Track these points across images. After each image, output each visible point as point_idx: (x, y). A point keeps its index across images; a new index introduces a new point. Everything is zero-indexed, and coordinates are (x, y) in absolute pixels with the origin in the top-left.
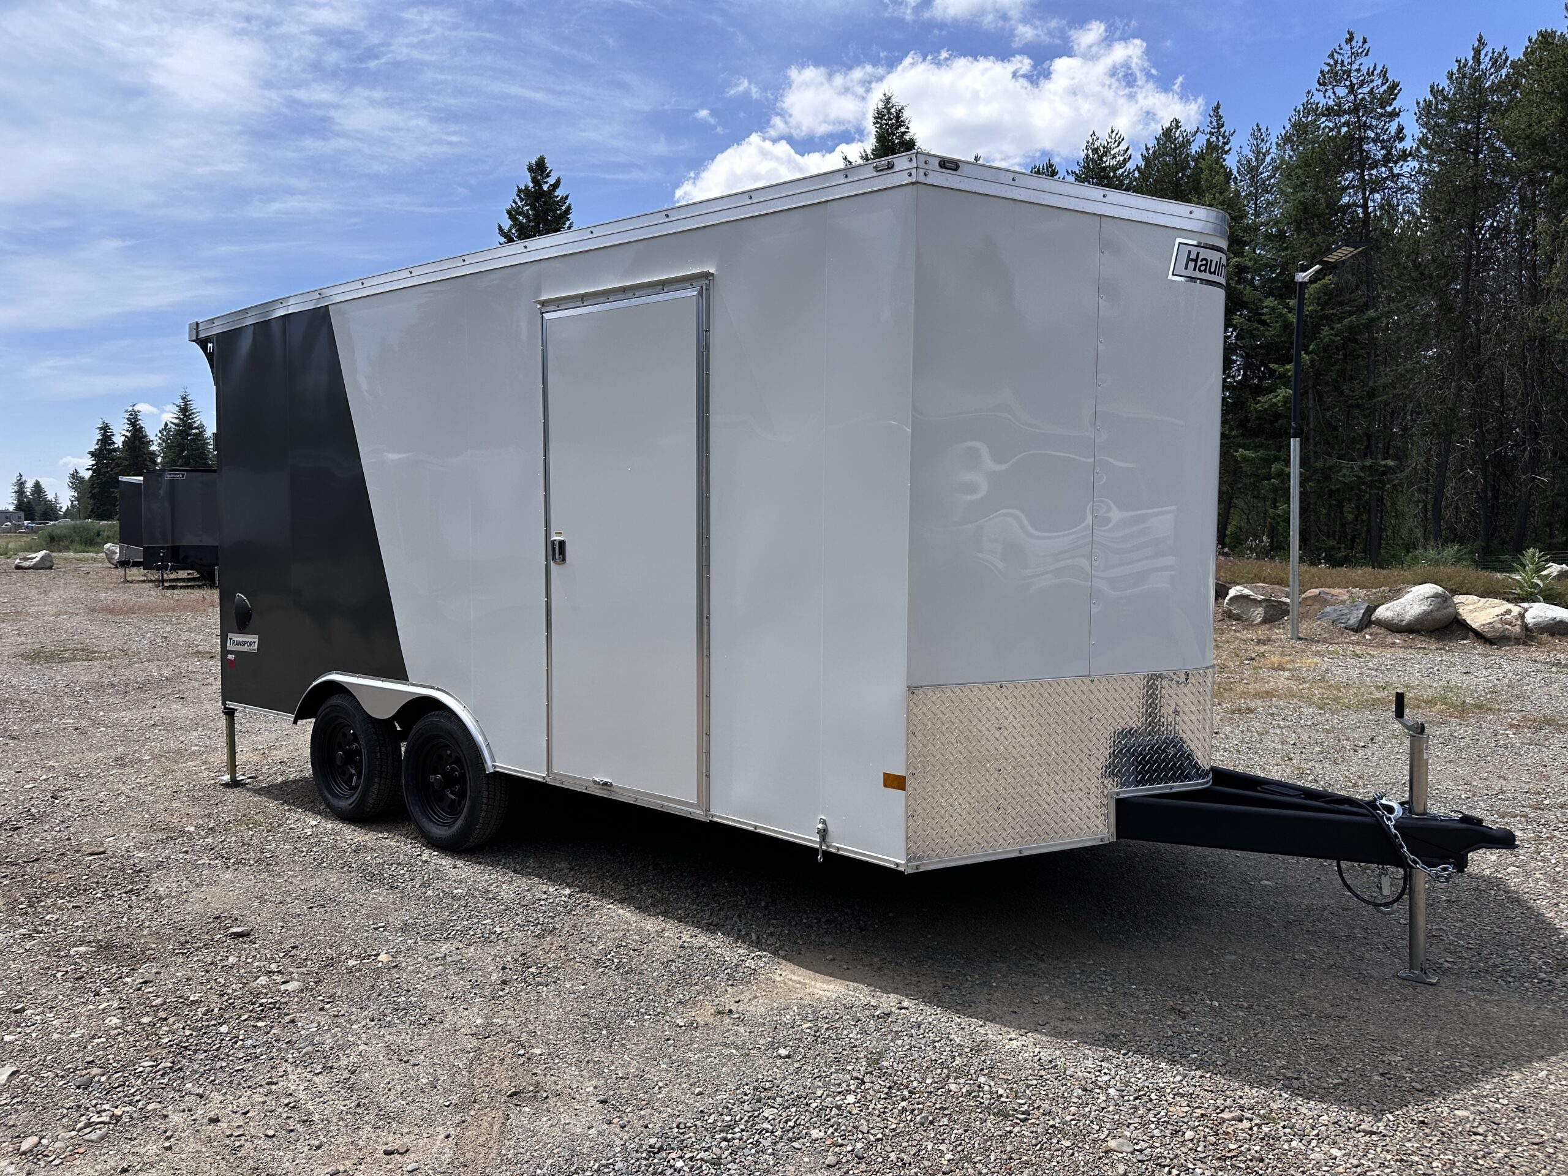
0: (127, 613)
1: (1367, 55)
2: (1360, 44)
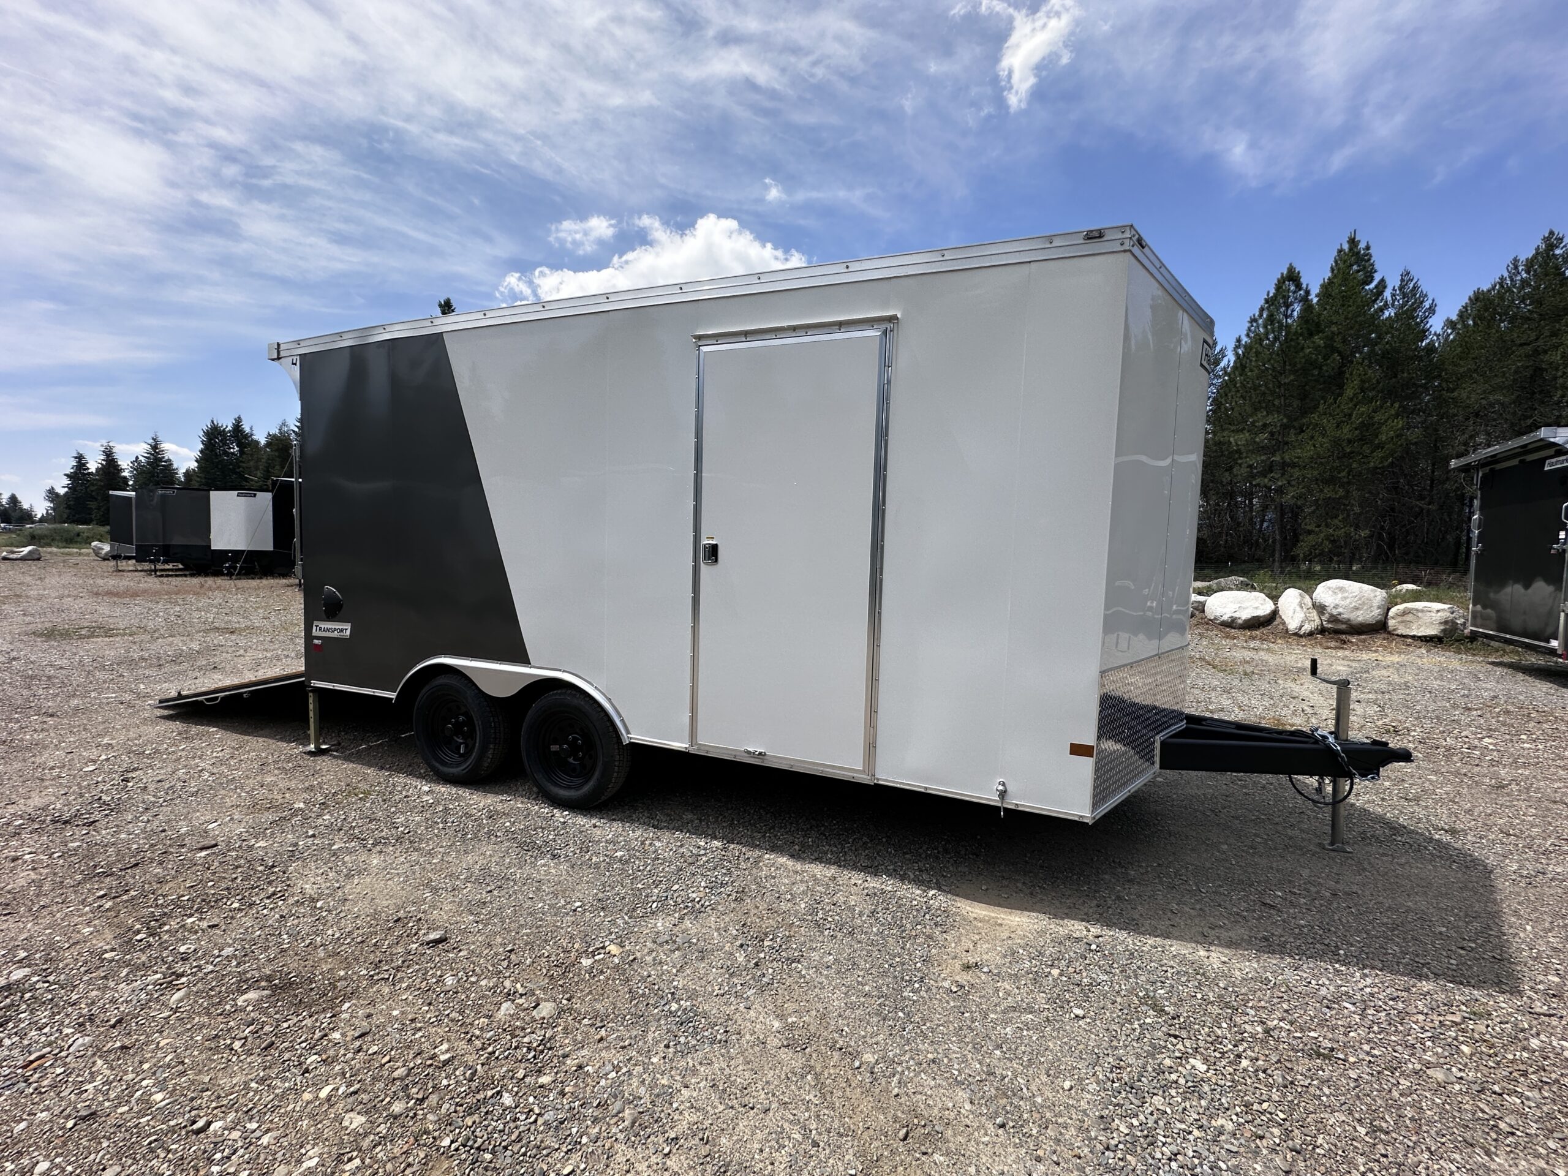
0: (132, 596)
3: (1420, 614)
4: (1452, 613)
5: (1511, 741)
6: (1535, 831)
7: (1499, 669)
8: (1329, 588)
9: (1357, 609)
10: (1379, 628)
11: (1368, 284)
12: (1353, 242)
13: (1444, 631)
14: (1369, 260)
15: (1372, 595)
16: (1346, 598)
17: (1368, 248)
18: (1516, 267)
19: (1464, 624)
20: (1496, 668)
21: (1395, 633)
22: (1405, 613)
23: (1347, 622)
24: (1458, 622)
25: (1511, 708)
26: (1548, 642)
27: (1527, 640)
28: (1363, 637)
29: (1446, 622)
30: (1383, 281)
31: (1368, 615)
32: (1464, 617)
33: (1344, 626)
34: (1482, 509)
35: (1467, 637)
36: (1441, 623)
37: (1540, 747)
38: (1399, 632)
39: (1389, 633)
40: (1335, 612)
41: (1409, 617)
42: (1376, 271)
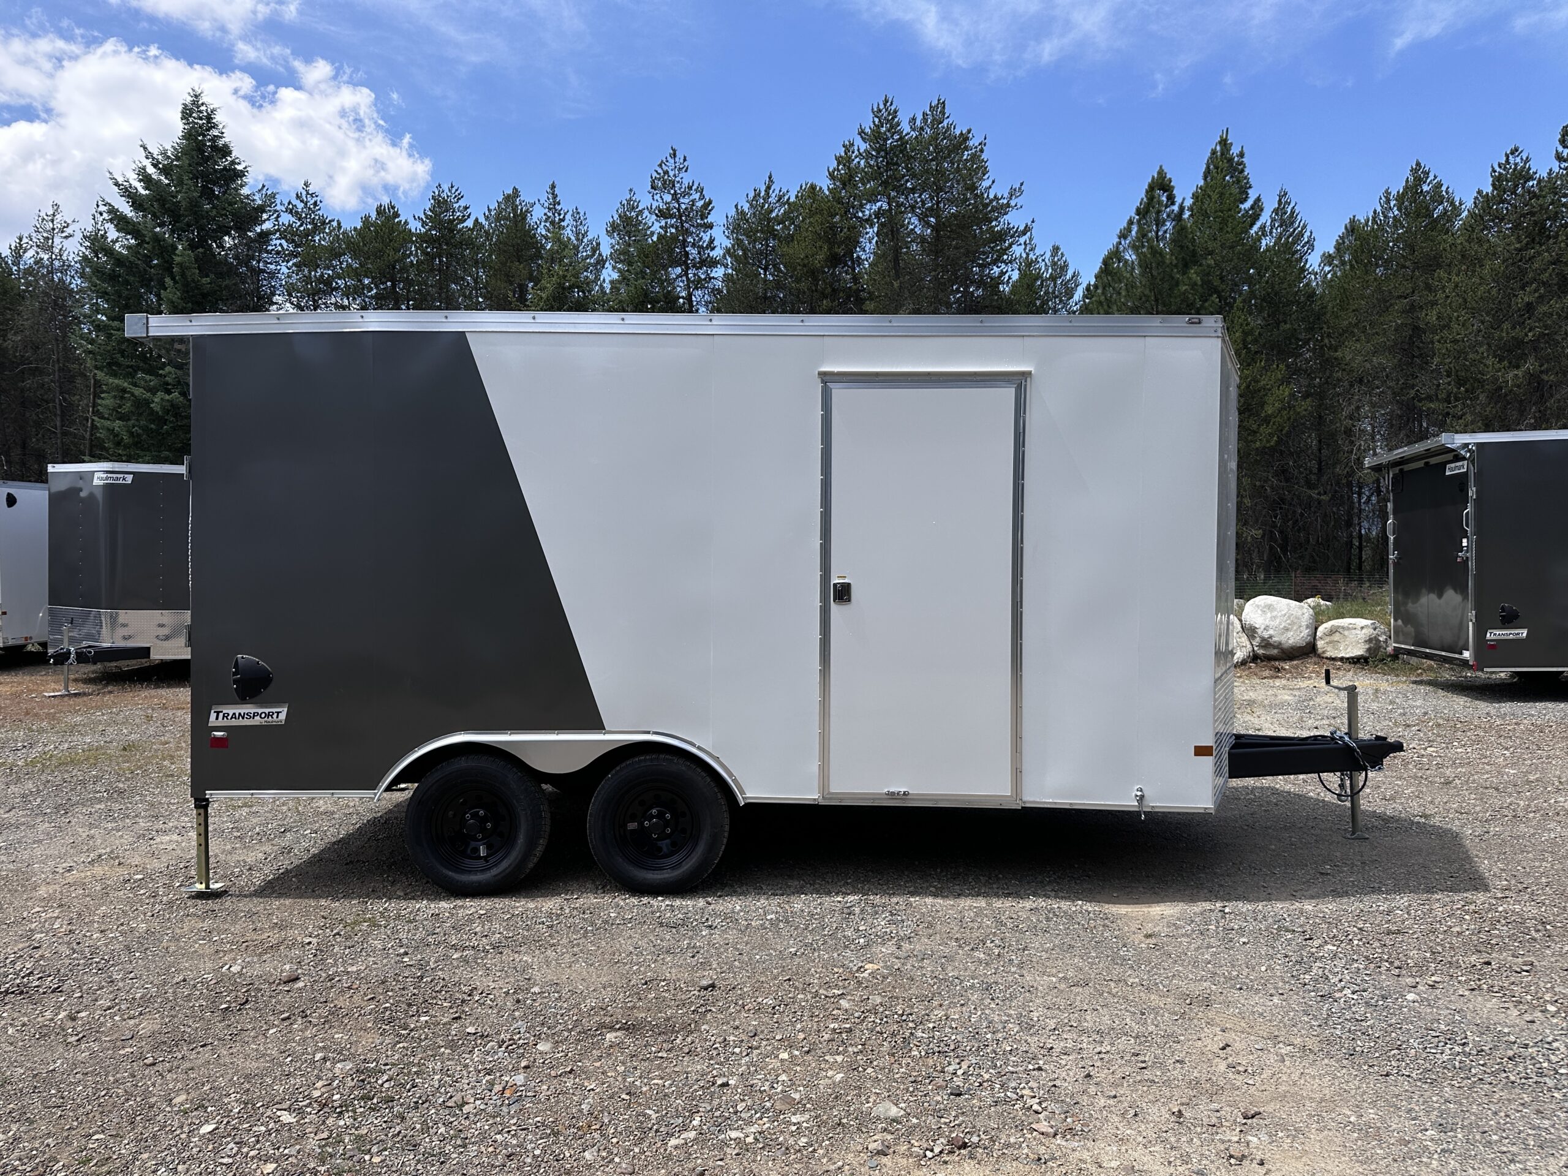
1: (686, 171)
2: (682, 161)
3: (1346, 633)
4: (1375, 629)
5: (1447, 748)
6: (1478, 809)
7: (1422, 689)
8: (1258, 606)
9: (1287, 630)
10: (1308, 651)
11: (1242, 203)
12: (1224, 143)
13: (1369, 650)
14: (1242, 171)
15: (1300, 613)
16: (1275, 617)
17: (1241, 155)
18: (1388, 201)
19: (1386, 642)
20: (1419, 687)
21: (1325, 655)
22: (1332, 632)
23: (1279, 646)
24: (1381, 639)
25: (1441, 721)
26: (1461, 654)
27: (1443, 653)
28: (1295, 662)
29: (1370, 640)
30: (1258, 199)
31: (1296, 637)
32: (1385, 633)
33: (1275, 651)
34: (1395, 512)
35: (1390, 656)
36: (1366, 641)
37: (1469, 750)
38: (1328, 654)
39: (1320, 657)
40: (1266, 635)
41: (1336, 637)
42: (1250, 187)
